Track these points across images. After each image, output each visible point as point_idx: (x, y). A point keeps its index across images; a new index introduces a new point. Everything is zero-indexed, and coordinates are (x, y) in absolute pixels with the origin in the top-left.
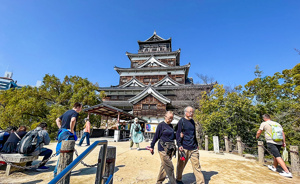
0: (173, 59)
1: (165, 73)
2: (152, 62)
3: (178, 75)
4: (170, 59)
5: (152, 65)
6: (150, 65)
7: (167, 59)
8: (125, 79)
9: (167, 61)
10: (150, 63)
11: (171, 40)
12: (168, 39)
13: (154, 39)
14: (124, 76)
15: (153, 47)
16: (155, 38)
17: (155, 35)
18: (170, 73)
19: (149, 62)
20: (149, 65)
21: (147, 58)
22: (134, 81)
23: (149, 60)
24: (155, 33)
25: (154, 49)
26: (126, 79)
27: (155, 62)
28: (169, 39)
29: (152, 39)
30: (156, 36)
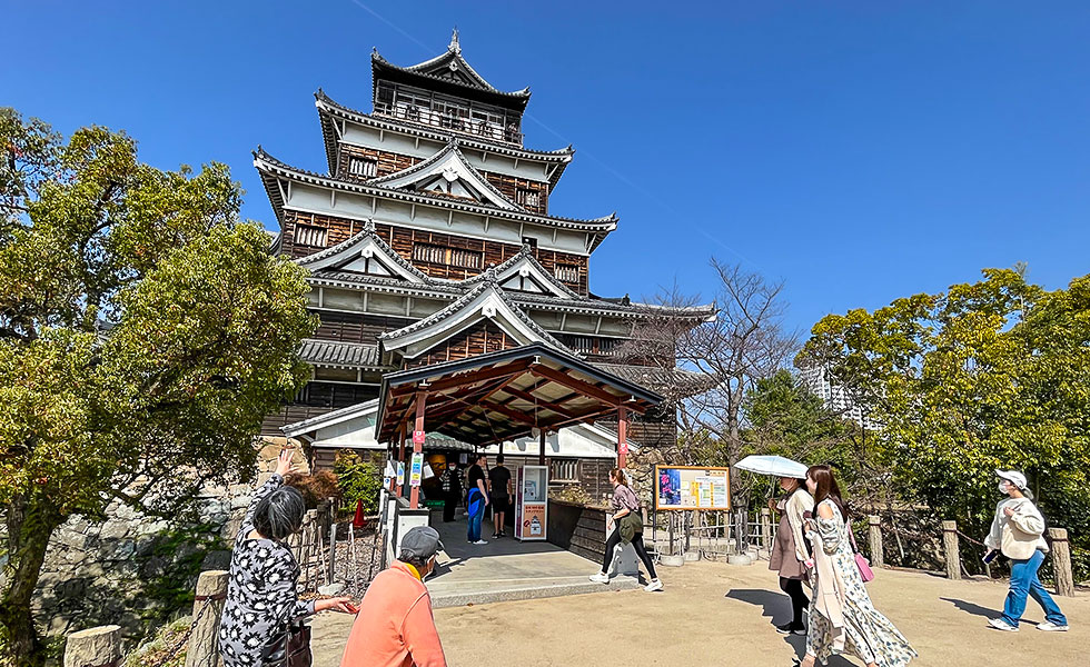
0: (537, 183)
1: (512, 238)
2: (451, 177)
3: (561, 256)
4: (526, 181)
5: (449, 190)
6: (439, 187)
7: (513, 178)
8: (314, 228)
9: (512, 185)
10: (440, 176)
11: (527, 98)
12: (518, 93)
13: (448, 70)
14: (310, 214)
15: (448, 108)
16: (454, 69)
17: (453, 55)
18: (533, 242)
19: (435, 171)
20: (434, 185)
21: (427, 154)
22: (370, 248)
23: (435, 160)
24: (455, 46)
25: (451, 116)
26: (319, 229)
27: (460, 180)
28: (520, 93)
29: (442, 67)
30: (459, 62)
